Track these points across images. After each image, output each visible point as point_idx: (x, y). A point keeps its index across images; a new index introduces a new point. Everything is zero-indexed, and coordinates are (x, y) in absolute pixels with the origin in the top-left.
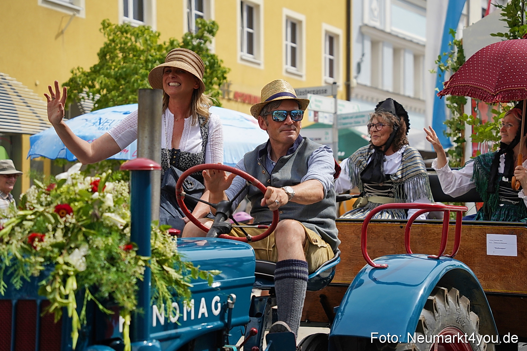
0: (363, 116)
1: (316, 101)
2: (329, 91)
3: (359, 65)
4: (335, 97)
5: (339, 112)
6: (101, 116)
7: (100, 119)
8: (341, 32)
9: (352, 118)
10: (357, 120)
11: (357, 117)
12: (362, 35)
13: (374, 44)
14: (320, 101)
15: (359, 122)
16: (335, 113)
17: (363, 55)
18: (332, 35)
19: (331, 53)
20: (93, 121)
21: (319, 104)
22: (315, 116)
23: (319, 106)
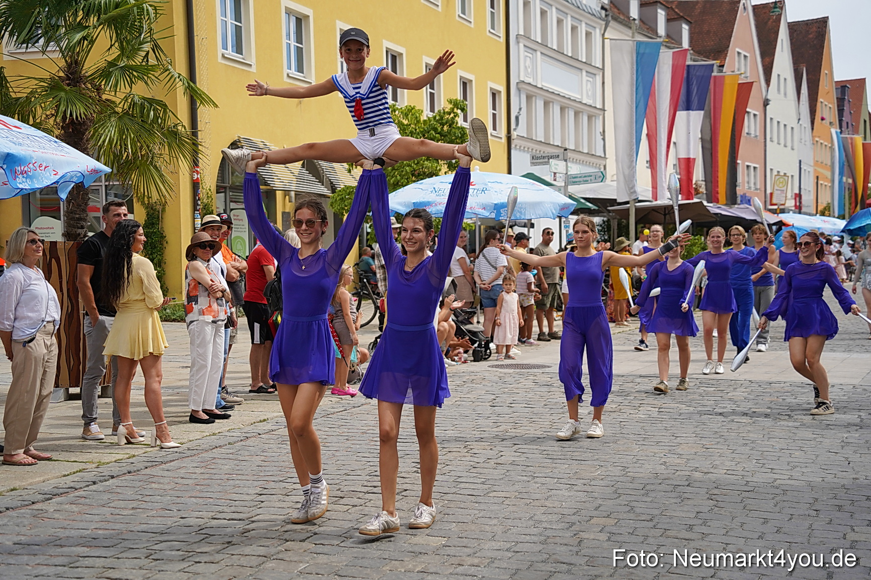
0: (591, 176)
1: (555, 164)
2: (561, 157)
3: (517, 118)
4: (566, 161)
5: (569, 173)
6: (434, 186)
7: (434, 188)
8: (502, 89)
9: (580, 177)
10: (585, 179)
11: (585, 177)
12: (519, 90)
13: (529, 98)
14: (557, 165)
15: (588, 181)
16: (567, 173)
17: (520, 109)
18: (494, 92)
19: (494, 109)
20: (430, 190)
21: (557, 167)
22: (554, 176)
23: (556, 169)
